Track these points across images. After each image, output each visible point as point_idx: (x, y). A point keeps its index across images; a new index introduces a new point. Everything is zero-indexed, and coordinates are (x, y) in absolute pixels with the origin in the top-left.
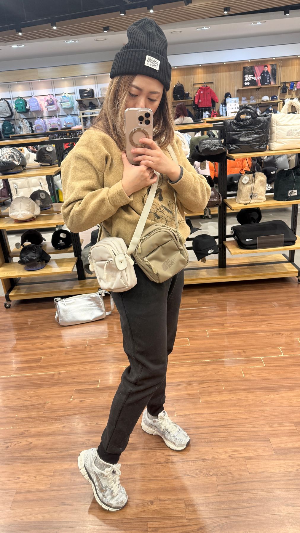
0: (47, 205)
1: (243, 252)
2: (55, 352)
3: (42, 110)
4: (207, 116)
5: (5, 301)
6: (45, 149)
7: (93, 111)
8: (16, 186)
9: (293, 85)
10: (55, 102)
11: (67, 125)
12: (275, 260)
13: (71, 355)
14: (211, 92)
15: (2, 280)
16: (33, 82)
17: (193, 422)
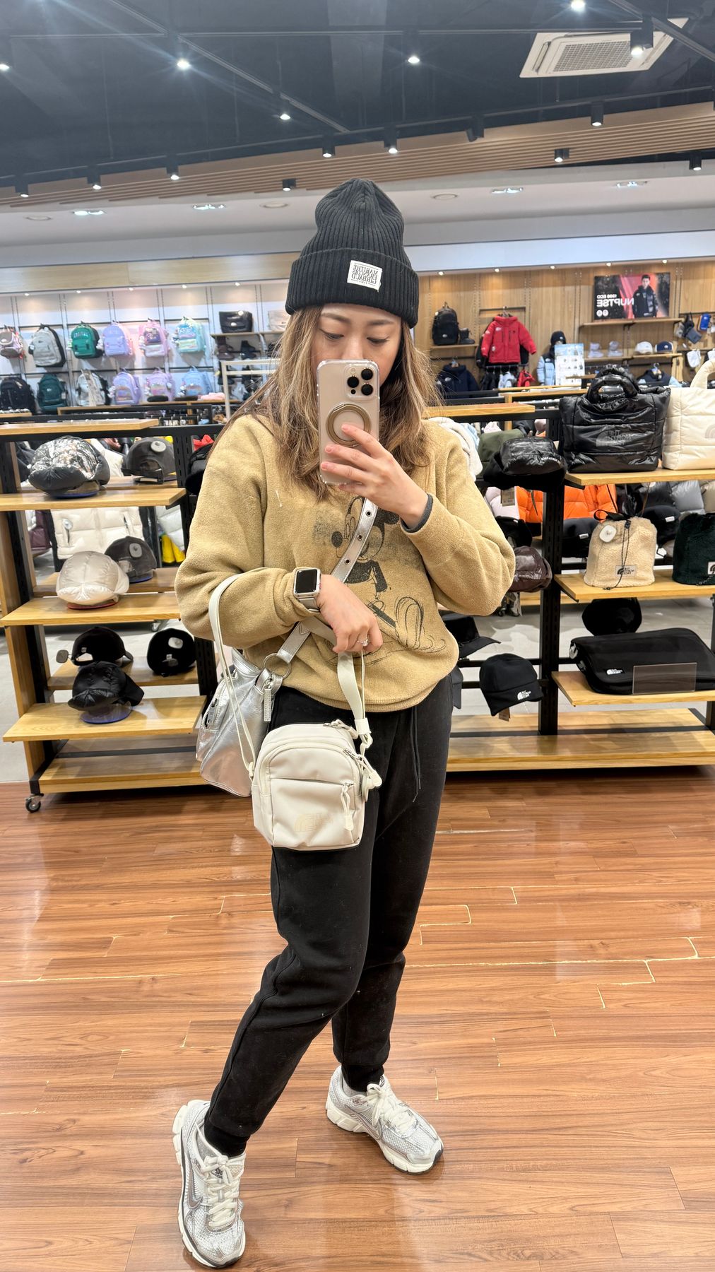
0: (144, 572)
1: (600, 701)
2: (144, 925)
3: (131, 354)
4: (509, 384)
5: (28, 794)
6: (149, 446)
7: (248, 362)
8: (67, 525)
9: (708, 320)
10: (163, 337)
11: (189, 390)
12: (673, 723)
13: (181, 935)
14: (519, 329)
15: (25, 742)
16: (116, 292)
17: (481, 1116)
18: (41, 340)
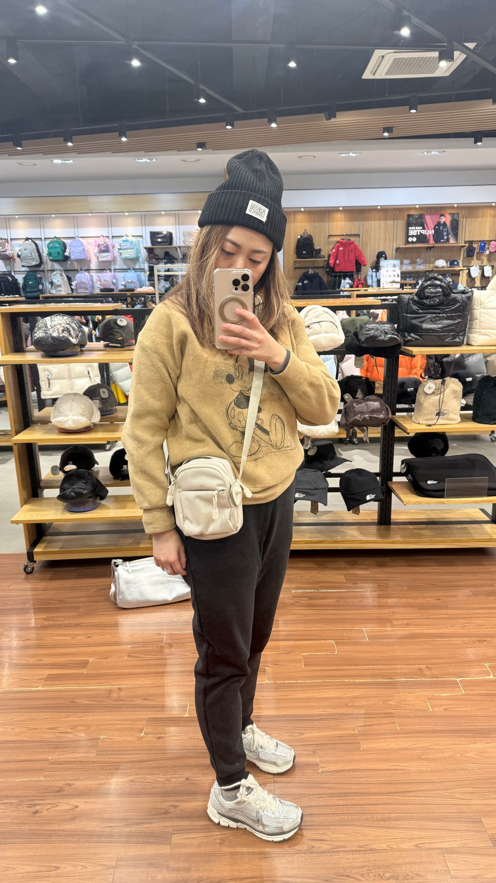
0: (109, 408)
1: (423, 502)
2: (111, 652)
3: (88, 259)
4: (348, 286)
5: (25, 561)
6: (115, 321)
7: (169, 266)
8: (48, 375)
9: (484, 246)
10: (111, 248)
11: (127, 285)
12: (470, 518)
13: (138, 659)
14: (355, 249)
15: (24, 524)
16: (79, 216)
17: (350, 783)
18: (26, 248)
